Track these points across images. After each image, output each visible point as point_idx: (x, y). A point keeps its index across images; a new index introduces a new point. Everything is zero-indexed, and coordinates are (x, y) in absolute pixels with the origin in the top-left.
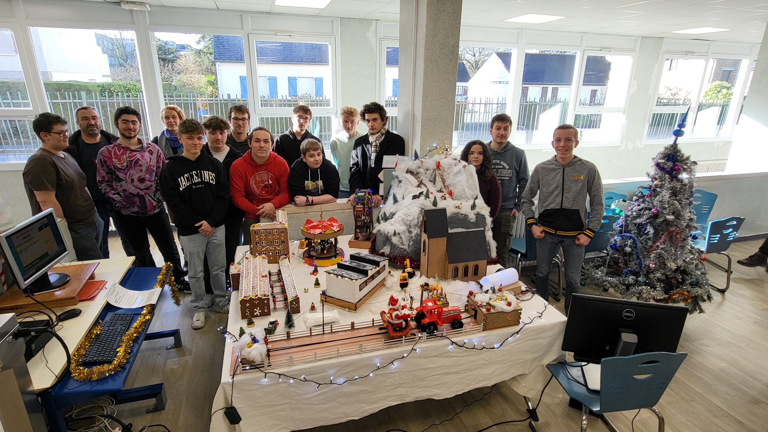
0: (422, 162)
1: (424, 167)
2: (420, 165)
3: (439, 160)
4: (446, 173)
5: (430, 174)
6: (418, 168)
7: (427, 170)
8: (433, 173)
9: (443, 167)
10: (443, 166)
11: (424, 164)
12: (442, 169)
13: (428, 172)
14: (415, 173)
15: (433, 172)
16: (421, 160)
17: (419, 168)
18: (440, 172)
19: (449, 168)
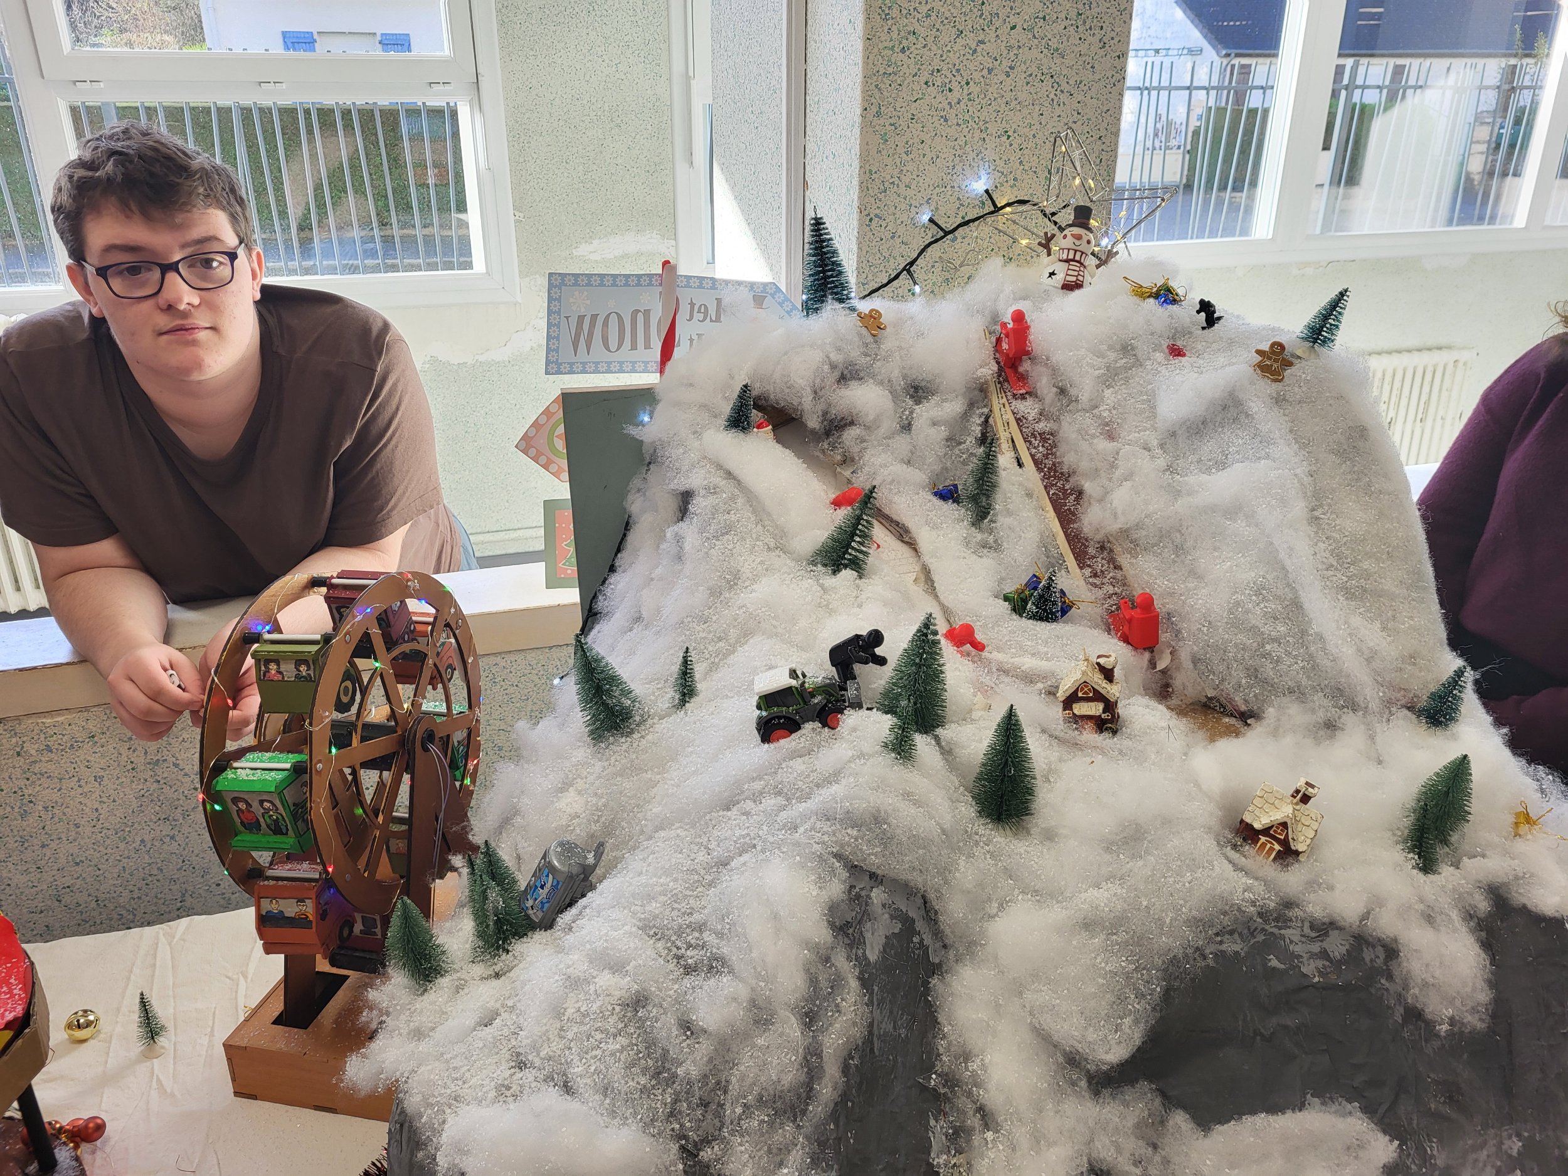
0: (872, 322)
1: (893, 370)
2: (854, 353)
3: (1023, 306)
4: (1087, 421)
5: (942, 432)
6: (843, 379)
7: (918, 391)
8: (965, 416)
9: (1055, 371)
10: (1059, 357)
11: (889, 343)
12: (1044, 384)
13: (925, 412)
14: (813, 422)
15: (971, 405)
16: (864, 306)
17: (847, 375)
18: (1028, 408)
19: (1110, 377)
